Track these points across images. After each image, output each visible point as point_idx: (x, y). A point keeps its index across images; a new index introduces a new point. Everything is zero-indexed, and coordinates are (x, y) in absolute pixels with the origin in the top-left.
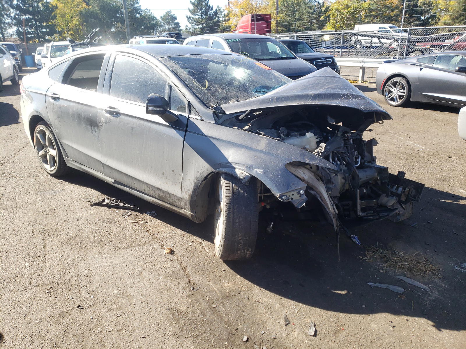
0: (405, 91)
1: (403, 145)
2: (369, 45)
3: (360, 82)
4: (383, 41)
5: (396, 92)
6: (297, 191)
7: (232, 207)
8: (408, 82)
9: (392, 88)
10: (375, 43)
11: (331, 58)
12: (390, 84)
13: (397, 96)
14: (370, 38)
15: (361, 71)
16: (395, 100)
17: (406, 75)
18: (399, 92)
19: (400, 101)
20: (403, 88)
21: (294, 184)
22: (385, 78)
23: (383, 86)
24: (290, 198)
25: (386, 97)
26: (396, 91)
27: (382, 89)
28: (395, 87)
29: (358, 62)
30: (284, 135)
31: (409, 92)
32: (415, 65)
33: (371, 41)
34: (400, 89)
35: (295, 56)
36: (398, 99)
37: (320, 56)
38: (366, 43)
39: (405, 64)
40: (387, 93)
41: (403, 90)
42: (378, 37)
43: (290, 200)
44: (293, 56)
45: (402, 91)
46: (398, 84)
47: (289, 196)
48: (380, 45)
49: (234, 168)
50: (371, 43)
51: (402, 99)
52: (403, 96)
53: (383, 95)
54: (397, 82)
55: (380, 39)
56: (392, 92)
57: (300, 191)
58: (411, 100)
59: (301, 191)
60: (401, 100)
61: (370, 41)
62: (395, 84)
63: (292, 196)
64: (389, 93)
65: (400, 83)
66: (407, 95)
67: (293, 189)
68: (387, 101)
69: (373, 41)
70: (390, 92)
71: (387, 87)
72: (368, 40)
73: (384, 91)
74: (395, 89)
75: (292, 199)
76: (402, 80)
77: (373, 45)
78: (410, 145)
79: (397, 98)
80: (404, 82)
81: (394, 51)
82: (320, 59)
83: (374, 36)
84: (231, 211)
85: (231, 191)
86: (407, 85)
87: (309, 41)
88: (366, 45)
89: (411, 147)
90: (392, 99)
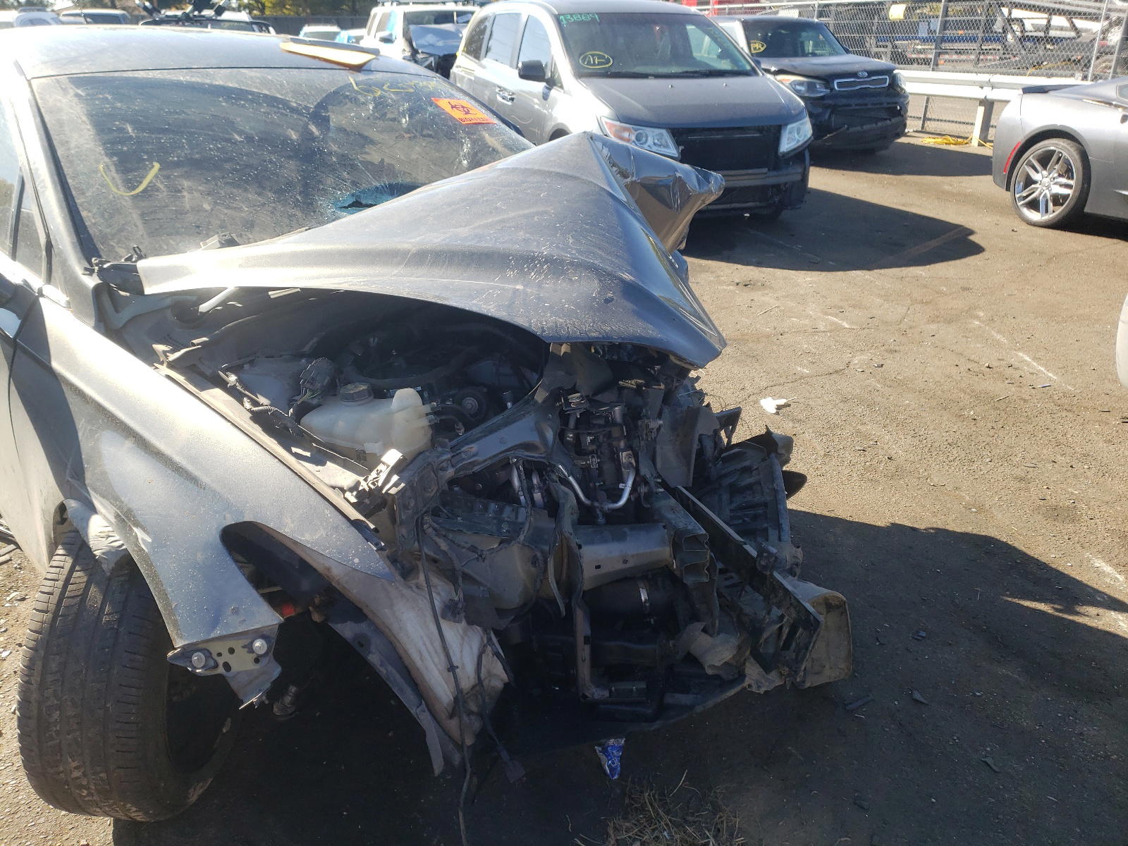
0: (1071, 182)
1: (994, 364)
2: (1042, 34)
3: (975, 142)
4: (1080, 23)
5: (1049, 183)
6: (246, 642)
7: (39, 664)
8: (1084, 156)
9: (1037, 171)
10: (1062, 29)
11: (889, 72)
12: (1031, 158)
13: (1049, 196)
14: (1046, 16)
15: (981, 110)
16: (1042, 206)
17: (1079, 134)
18: (1056, 184)
19: (1055, 212)
20: (1068, 172)
21: (236, 612)
22: (1021, 139)
23: (1010, 163)
24: (221, 661)
25: (1017, 196)
26: (1046, 180)
27: (1005, 174)
28: (1044, 166)
29: (974, 83)
30: (313, 392)
31: (1083, 184)
32: (1110, 104)
33: (1049, 22)
34: (1060, 176)
35: (753, 69)
36: (1050, 205)
37: (856, 68)
38: (1037, 29)
39: (1081, 100)
40: (1022, 184)
41: (1068, 178)
42: (1070, 14)
43: (221, 670)
44: (748, 68)
45: (1064, 180)
46: (1054, 158)
47: (219, 655)
48: (1073, 34)
49: (94, 510)
50: (1048, 27)
51: (1062, 205)
52: (1065, 197)
53: (1008, 189)
54: (1053, 152)
55: (1074, 20)
56: (1035, 182)
57: (252, 643)
58: (1087, 210)
59: (258, 644)
60: (1059, 210)
61: (1044, 22)
62: (1045, 160)
63: (227, 657)
64: (1026, 186)
65: (1059, 158)
66: (1077, 194)
67: (232, 631)
68: (1017, 208)
69: (1052, 23)
70: (1029, 182)
71: (1023, 168)
72: (1040, 19)
73: (1013, 179)
74: (1045, 173)
75: (227, 666)
76: (1068, 147)
77: (1052, 33)
78: (1016, 364)
79: (1047, 201)
80: (1071, 156)
81: (1107, 54)
82: (854, 75)
83: (1058, 10)
84: (36, 679)
85: (54, 599)
86: (1079, 164)
87: (876, 20)
88: (1035, 34)
89: (1017, 374)
90: (1034, 205)
